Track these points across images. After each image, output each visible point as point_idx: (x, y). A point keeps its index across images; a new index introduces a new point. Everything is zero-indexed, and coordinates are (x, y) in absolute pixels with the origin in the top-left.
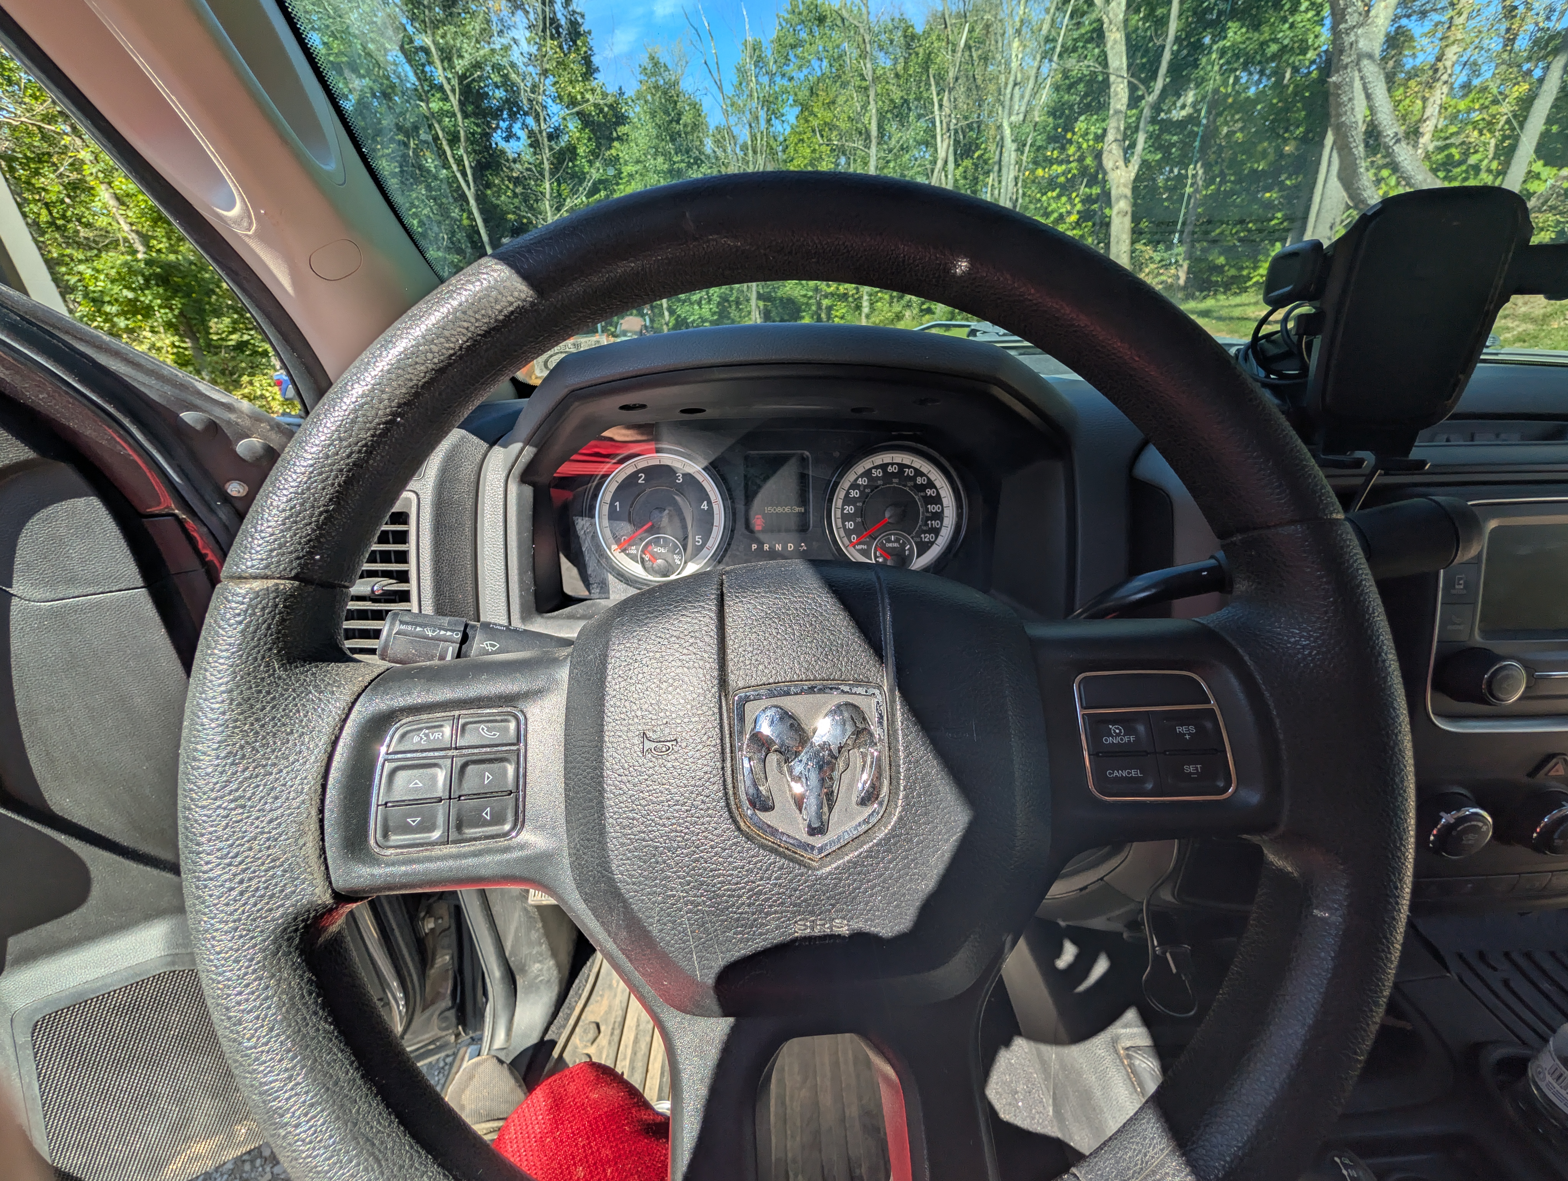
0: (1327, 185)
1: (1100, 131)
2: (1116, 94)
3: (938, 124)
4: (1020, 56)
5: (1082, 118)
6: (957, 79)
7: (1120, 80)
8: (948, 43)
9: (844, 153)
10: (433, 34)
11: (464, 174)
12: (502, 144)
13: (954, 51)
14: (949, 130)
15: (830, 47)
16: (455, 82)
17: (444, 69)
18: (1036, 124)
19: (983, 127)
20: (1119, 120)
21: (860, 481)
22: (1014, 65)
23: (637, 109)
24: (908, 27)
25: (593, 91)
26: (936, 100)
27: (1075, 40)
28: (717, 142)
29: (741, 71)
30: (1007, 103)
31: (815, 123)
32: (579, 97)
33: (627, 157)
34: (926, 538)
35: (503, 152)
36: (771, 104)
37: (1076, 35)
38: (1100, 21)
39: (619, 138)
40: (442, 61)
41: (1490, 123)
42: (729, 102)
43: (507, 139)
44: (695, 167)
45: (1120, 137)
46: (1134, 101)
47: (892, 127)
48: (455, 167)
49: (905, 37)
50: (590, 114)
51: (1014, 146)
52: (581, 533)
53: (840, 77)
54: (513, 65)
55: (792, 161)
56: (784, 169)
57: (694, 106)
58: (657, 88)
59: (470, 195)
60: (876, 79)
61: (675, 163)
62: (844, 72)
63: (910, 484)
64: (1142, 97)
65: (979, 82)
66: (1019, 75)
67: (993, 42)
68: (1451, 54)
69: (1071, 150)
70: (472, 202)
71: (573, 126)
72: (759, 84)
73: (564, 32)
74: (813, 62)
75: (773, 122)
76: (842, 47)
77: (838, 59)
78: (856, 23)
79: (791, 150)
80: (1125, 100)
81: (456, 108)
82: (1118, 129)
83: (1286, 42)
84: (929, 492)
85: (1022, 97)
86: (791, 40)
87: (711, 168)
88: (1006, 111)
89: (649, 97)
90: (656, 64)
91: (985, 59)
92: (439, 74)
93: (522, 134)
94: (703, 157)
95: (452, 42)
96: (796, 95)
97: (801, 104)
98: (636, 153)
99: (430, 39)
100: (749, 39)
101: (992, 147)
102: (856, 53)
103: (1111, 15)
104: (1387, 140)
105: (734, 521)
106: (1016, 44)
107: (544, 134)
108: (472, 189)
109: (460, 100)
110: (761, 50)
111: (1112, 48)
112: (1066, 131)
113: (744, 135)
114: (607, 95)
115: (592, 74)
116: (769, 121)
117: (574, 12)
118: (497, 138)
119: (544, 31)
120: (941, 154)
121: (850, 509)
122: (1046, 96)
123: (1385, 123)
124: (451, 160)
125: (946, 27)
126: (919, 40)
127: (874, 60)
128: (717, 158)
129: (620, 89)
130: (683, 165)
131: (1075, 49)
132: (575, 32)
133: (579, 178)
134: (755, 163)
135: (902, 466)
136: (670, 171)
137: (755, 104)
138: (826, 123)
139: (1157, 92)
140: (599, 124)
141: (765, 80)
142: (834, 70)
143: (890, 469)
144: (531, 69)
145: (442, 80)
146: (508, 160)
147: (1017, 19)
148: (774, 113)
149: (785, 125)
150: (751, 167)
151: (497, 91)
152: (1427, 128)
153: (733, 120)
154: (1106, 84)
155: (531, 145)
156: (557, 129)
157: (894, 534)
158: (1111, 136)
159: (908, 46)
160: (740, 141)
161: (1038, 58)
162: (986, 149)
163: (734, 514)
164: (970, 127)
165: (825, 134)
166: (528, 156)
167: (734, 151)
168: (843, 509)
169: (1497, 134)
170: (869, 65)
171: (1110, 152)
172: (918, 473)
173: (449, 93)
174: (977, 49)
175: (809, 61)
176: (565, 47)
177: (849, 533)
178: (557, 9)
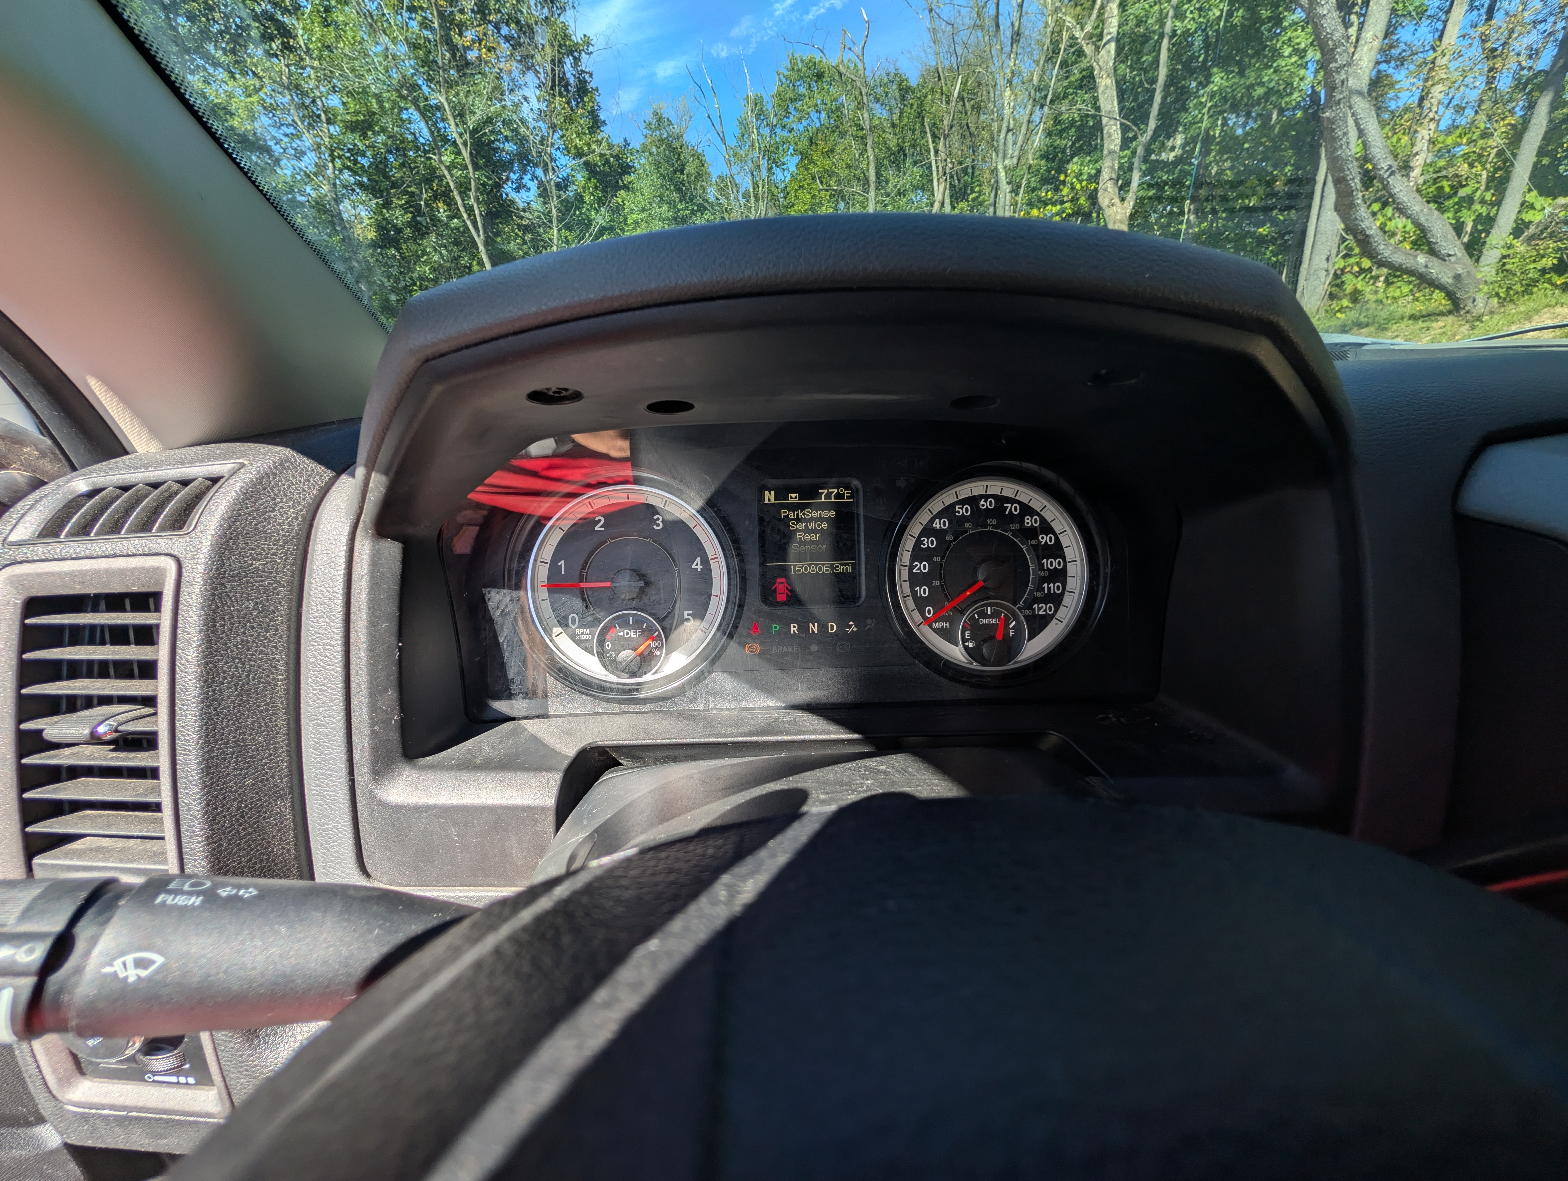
0: (1320, 219)
1: (1093, 172)
2: (1110, 136)
3: (934, 168)
4: (1012, 104)
5: (1075, 159)
6: (951, 127)
7: (1112, 122)
8: (942, 94)
9: (843, 199)
10: (447, 92)
11: (475, 223)
12: (513, 195)
13: (948, 103)
14: (945, 174)
15: (828, 100)
16: (467, 137)
17: (457, 125)
18: (1030, 166)
19: (977, 173)
20: (1113, 160)
21: (937, 524)
22: (1007, 111)
23: (643, 161)
24: (903, 81)
25: (599, 143)
26: (931, 146)
27: (1067, 87)
28: (720, 190)
29: (744, 124)
30: (1001, 147)
31: (815, 170)
32: (585, 149)
33: (633, 206)
34: (1041, 609)
35: (513, 202)
36: (772, 154)
37: (1066, 83)
38: (1091, 69)
39: (626, 187)
40: (455, 117)
41: (1480, 156)
42: (731, 152)
43: (518, 190)
44: (699, 214)
45: (1114, 176)
46: (1126, 143)
47: (890, 173)
48: (465, 216)
49: (900, 90)
50: (596, 165)
51: (1008, 188)
52: (496, 614)
53: (838, 127)
54: (522, 120)
55: (793, 205)
56: (785, 214)
57: (698, 156)
58: (661, 140)
59: (480, 241)
60: (873, 128)
61: (679, 210)
62: (842, 124)
63: (1016, 526)
64: (1135, 138)
65: (973, 129)
66: (1012, 122)
67: (984, 92)
68: (1438, 92)
69: (1065, 191)
70: (481, 248)
71: (580, 177)
72: (760, 135)
73: (572, 90)
74: (812, 115)
75: (774, 170)
76: (840, 101)
77: (836, 111)
78: (853, 77)
79: (792, 195)
80: (1118, 141)
81: (468, 161)
82: (1112, 168)
83: (1272, 85)
84: (1044, 539)
85: (1015, 143)
86: (790, 94)
87: (714, 214)
88: (1001, 155)
89: (654, 150)
90: (660, 120)
91: (978, 108)
92: (453, 130)
93: (533, 185)
94: (706, 204)
95: (464, 100)
96: (796, 144)
97: (801, 153)
98: (642, 202)
99: (444, 97)
100: (750, 94)
101: (987, 190)
102: (853, 106)
103: (1101, 63)
104: (1381, 172)
105: (744, 590)
106: (1008, 93)
107: (552, 183)
108: (482, 236)
109: (471, 154)
110: (762, 104)
111: (1104, 93)
112: (1059, 172)
113: (746, 183)
114: (613, 146)
115: (599, 127)
116: (770, 169)
117: (583, 72)
118: (508, 189)
119: (552, 88)
120: (938, 196)
121: (922, 567)
122: (1038, 140)
123: (1379, 156)
124: (462, 209)
125: (940, 79)
126: (913, 92)
127: (870, 110)
128: (719, 205)
129: (625, 140)
130: (687, 212)
131: (1065, 96)
132: (583, 90)
133: (587, 224)
134: (756, 210)
135: (1001, 500)
136: (675, 219)
137: (756, 154)
138: (825, 171)
139: (1150, 133)
140: (606, 175)
141: (766, 131)
142: (832, 121)
143: (983, 504)
144: (541, 124)
145: (455, 135)
146: (518, 209)
147: (1008, 71)
148: (774, 162)
149: (786, 173)
150: (753, 212)
151: (506, 144)
152: (1418, 163)
153: (735, 169)
154: (1098, 127)
155: (540, 195)
156: (565, 179)
157: (991, 605)
158: (1105, 175)
159: (903, 98)
160: (742, 190)
161: (1029, 107)
162: (980, 192)
163: (744, 579)
164: (965, 171)
165: (824, 181)
166: (537, 205)
167: (736, 198)
168: (911, 568)
169: (1488, 166)
170: (866, 115)
171: (1106, 190)
172: (1027, 510)
173: (461, 146)
174: (970, 100)
175: (808, 114)
176: (574, 103)
177: (920, 603)
178: (566, 69)
